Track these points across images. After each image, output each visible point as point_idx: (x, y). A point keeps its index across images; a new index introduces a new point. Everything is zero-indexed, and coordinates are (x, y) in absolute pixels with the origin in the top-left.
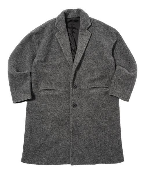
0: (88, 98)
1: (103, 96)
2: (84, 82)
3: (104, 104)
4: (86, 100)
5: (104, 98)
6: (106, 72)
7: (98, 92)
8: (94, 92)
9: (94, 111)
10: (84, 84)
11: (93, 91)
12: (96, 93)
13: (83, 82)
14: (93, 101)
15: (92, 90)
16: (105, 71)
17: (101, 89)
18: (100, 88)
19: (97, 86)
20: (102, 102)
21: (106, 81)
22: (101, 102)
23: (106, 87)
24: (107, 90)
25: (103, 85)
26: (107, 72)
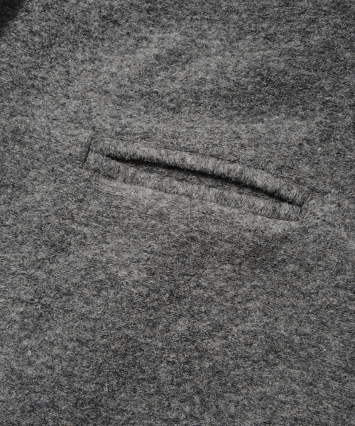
0: (59, 248)
1: (215, 274)
2: (77, 87)
3: (203, 354)
4: (39, 264)
5: (221, 292)
6: (315, 39)
7: (174, 215)
8: (135, 202)
9: (78, 403)
10: (73, 104)
11: (129, 190)
12: (161, 216)
13: (69, 82)
14: (99, 288)
15: (133, 181)
16: (306, 34)
17: (222, 200)
18: (214, 191)
19: (190, 160)
20: (190, 337)
21: (295, 137)
22: (182, 326)
23: (276, 196)
24: (278, 227)
25: (253, 163)
26: (329, 47)
